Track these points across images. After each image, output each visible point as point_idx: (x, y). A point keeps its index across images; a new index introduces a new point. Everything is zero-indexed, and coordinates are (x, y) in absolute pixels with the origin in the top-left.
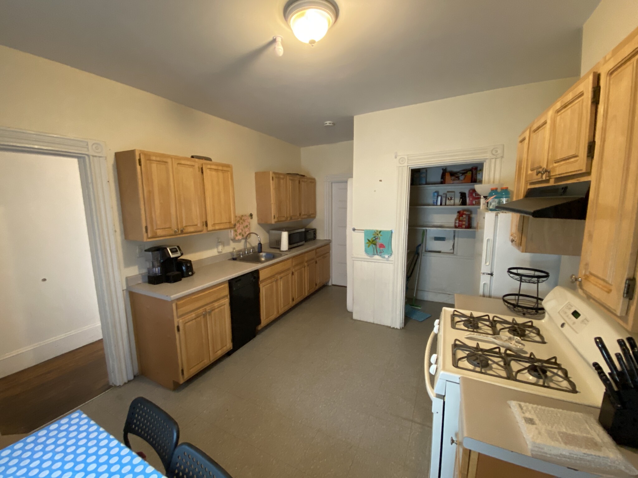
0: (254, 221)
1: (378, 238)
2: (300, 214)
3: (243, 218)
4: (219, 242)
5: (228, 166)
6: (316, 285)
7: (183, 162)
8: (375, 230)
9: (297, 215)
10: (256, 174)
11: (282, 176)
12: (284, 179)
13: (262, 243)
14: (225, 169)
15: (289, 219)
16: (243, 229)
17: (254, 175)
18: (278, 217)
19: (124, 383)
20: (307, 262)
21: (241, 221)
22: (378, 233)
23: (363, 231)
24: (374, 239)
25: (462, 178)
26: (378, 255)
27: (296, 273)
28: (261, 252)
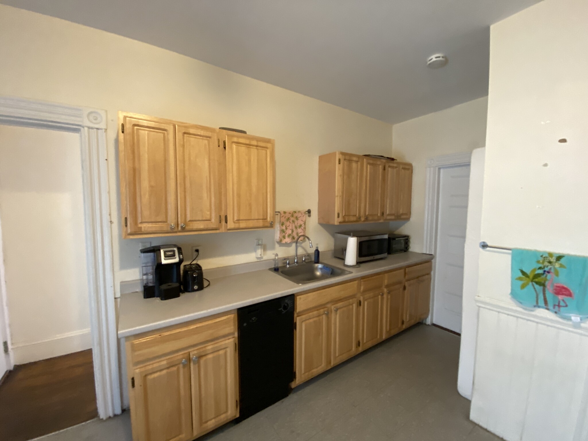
0: (313, 220)
1: (552, 271)
2: (383, 214)
3: (295, 215)
4: (259, 245)
5: (268, 141)
6: (403, 323)
7: (192, 131)
8: (545, 252)
9: (378, 215)
10: (321, 158)
11: (355, 159)
12: (359, 163)
13: (320, 250)
14: (261, 144)
15: (363, 219)
16: (294, 229)
17: (317, 159)
18: (344, 216)
19: (108, 416)
20: (387, 286)
21: (292, 219)
22: (553, 260)
23: (510, 252)
24: (541, 271)
26: (548, 309)
27: (366, 303)
28: (318, 262)
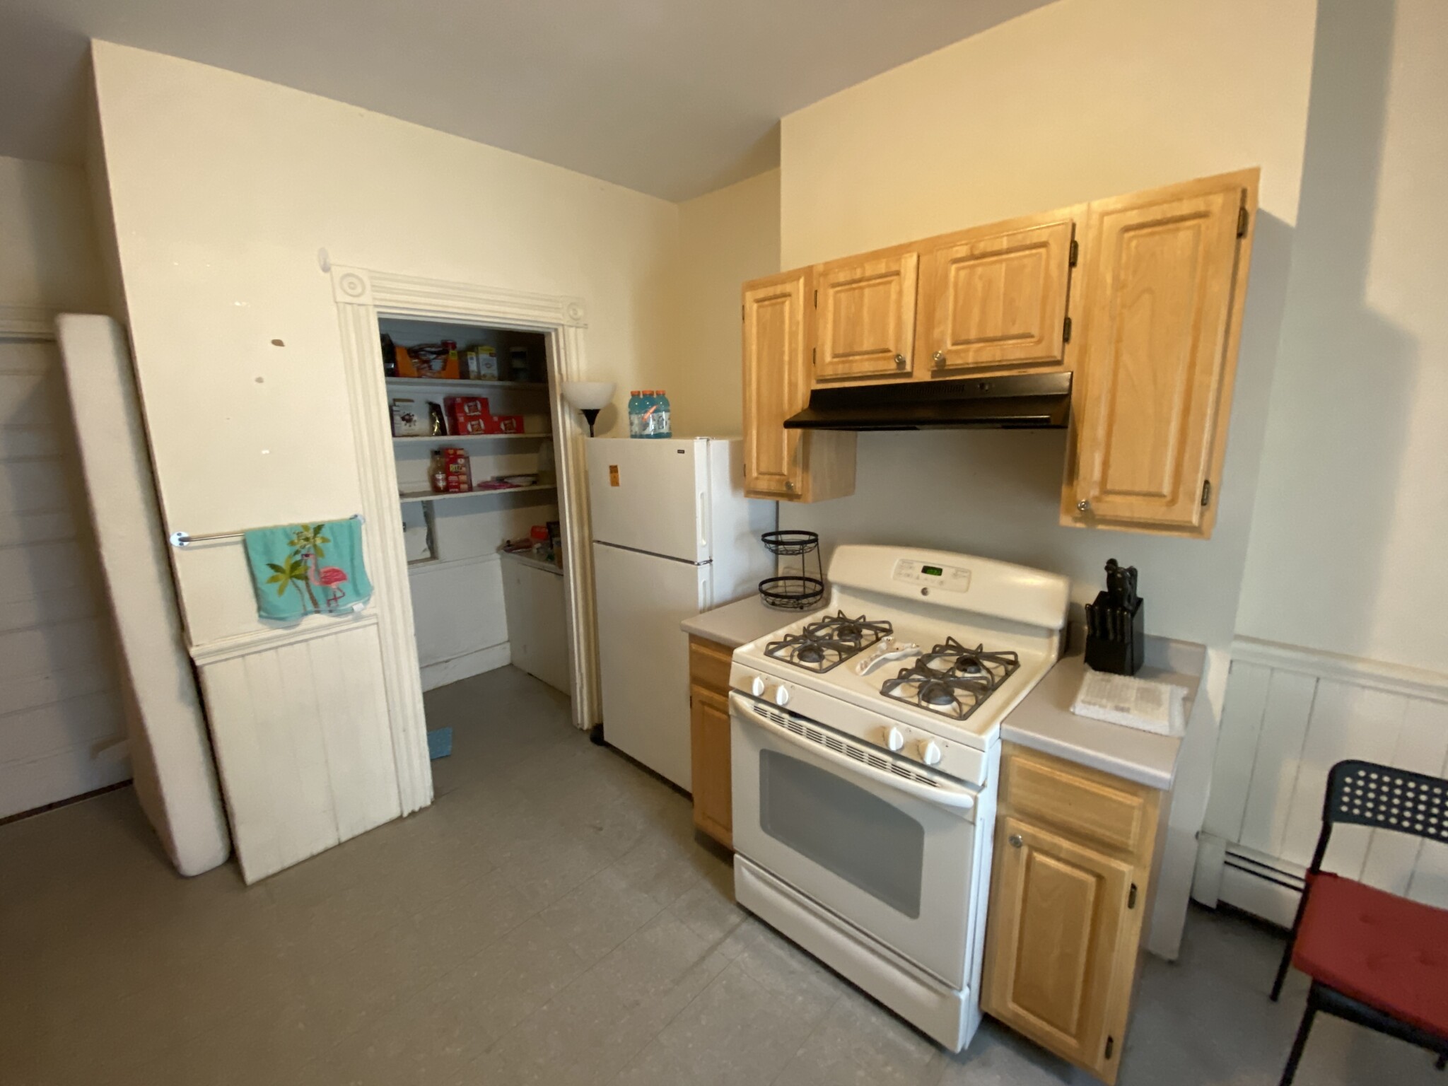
1: (312, 551)
22: (310, 534)
24: (298, 557)
25: (437, 364)
26: (318, 612)
